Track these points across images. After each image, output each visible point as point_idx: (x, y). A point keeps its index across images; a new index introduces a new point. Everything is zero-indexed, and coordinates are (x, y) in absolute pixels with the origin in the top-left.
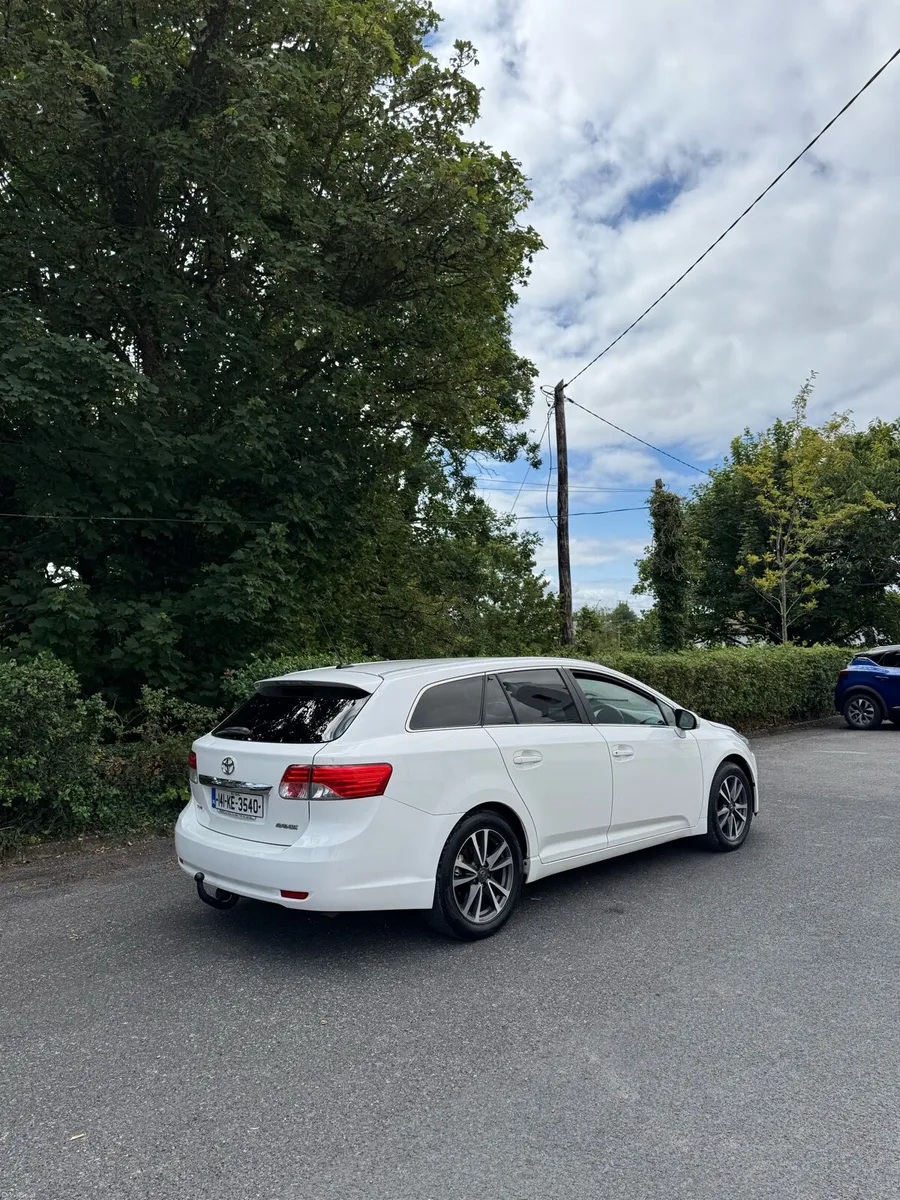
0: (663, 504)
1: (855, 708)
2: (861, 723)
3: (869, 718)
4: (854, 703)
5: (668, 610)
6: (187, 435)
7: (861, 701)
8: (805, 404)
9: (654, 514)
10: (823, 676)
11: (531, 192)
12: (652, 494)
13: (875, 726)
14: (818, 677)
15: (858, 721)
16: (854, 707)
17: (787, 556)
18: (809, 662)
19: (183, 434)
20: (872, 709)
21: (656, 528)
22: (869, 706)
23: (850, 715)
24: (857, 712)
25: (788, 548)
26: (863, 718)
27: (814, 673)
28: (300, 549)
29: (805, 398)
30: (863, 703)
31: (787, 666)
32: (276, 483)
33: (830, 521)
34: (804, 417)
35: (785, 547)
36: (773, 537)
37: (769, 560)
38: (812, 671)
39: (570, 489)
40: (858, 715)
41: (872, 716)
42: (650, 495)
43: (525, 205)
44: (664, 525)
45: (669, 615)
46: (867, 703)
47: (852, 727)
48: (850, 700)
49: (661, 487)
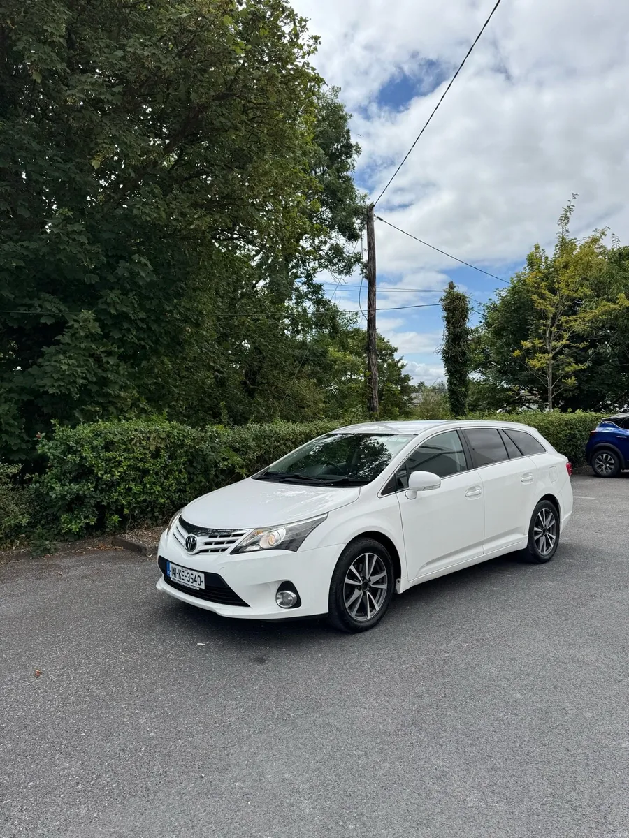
0: (452, 301)
1: (601, 461)
2: (604, 472)
3: (611, 469)
4: (600, 457)
5: (455, 385)
6: (16, 242)
7: (604, 455)
8: (568, 221)
9: (447, 309)
10: (578, 435)
11: (319, 37)
12: (445, 294)
13: (617, 475)
14: (574, 436)
15: (602, 470)
16: (599, 459)
17: (554, 343)
18: (566, 425)
19: (13, 241)
20: (613, 462)
21: (446, 320)
22: (611, 459)
23: (597, 466)
24: (601, 463)
25: (554, 336)
26: (606, 468)
27: (570, 433)
28: (124, 336)
29: (569, 216)
30: (607, 457)
31: (547, 428)
32: (96, 282)
33: (590, 315)
34: (567, 231)
35: (553, 335)
36: (542, 327)
37: (539, 345)
38: (568, 431)
39: (377, 289)
40: (603, 466)
41: (612, 467)
42: (444, 295)
43: (316, 49)
44: (452, 318)
45: (455, 389)
46: (609, 457)
47: (597, 475)
48: (596, 454)
49: (452, 288)
